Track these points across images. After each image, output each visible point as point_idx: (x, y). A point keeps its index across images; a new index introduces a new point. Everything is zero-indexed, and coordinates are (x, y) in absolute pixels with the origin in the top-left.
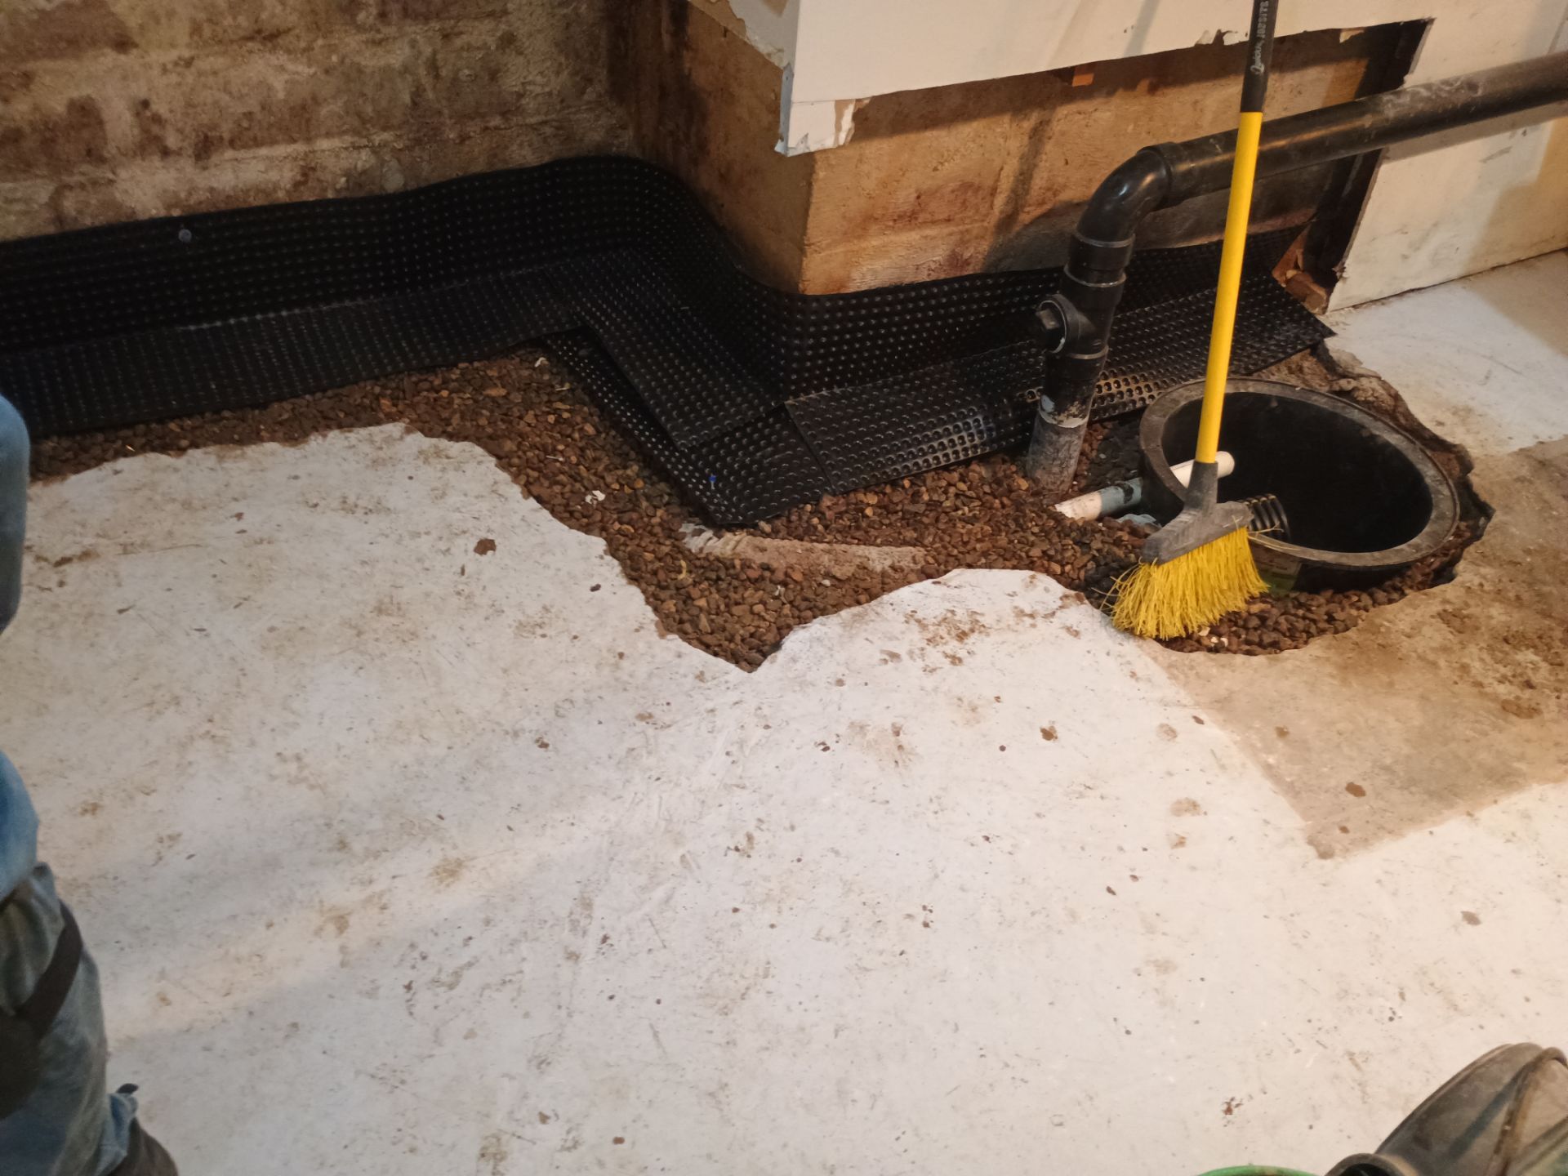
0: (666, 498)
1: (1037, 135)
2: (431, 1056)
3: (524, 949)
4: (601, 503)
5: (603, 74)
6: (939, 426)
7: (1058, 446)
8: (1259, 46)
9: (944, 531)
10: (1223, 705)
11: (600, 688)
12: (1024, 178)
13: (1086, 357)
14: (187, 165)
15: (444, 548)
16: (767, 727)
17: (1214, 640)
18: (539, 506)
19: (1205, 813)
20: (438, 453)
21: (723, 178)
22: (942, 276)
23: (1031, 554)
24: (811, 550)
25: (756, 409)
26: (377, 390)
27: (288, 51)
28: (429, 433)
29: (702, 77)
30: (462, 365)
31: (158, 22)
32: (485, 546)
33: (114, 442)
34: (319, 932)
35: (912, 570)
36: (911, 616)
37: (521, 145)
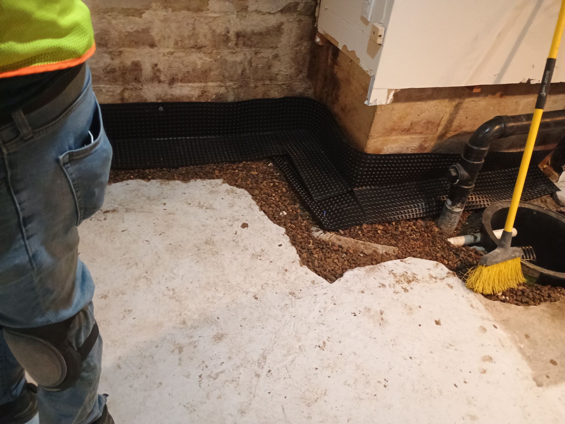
0: (308, 217)
1: (457, 107)
2: (205, 403)
3: (241, 370)
4: (285, 216)
5: (306, 70)
6: (408, 205)
7: (451, 217)
8: (545, 86)
9: (406, 243)
10: (505, 322)
11: (278, 281)
12: (450, 121)
13: (466, 187)
14: (166, 86)
15: (231, 224)
16: (335, 304)
17: (504, 297)
18: (264, 214)
19: (495, 362)
20: (233, 191)
21: (343, 110)
22: (416, 152)
23: (437, 255)
24: (357, 243)
25: (343, 190)
26: (215, 167)
27: (204, 53)
28: (230, 184)
29: (340, 75)
30: (244, 162)
31: (165, 39)
32: (245, 226)
33: (127, 174)
34: (173, 352)
35: (393, 255)
36: (391, 272)
37: (275, 91)
